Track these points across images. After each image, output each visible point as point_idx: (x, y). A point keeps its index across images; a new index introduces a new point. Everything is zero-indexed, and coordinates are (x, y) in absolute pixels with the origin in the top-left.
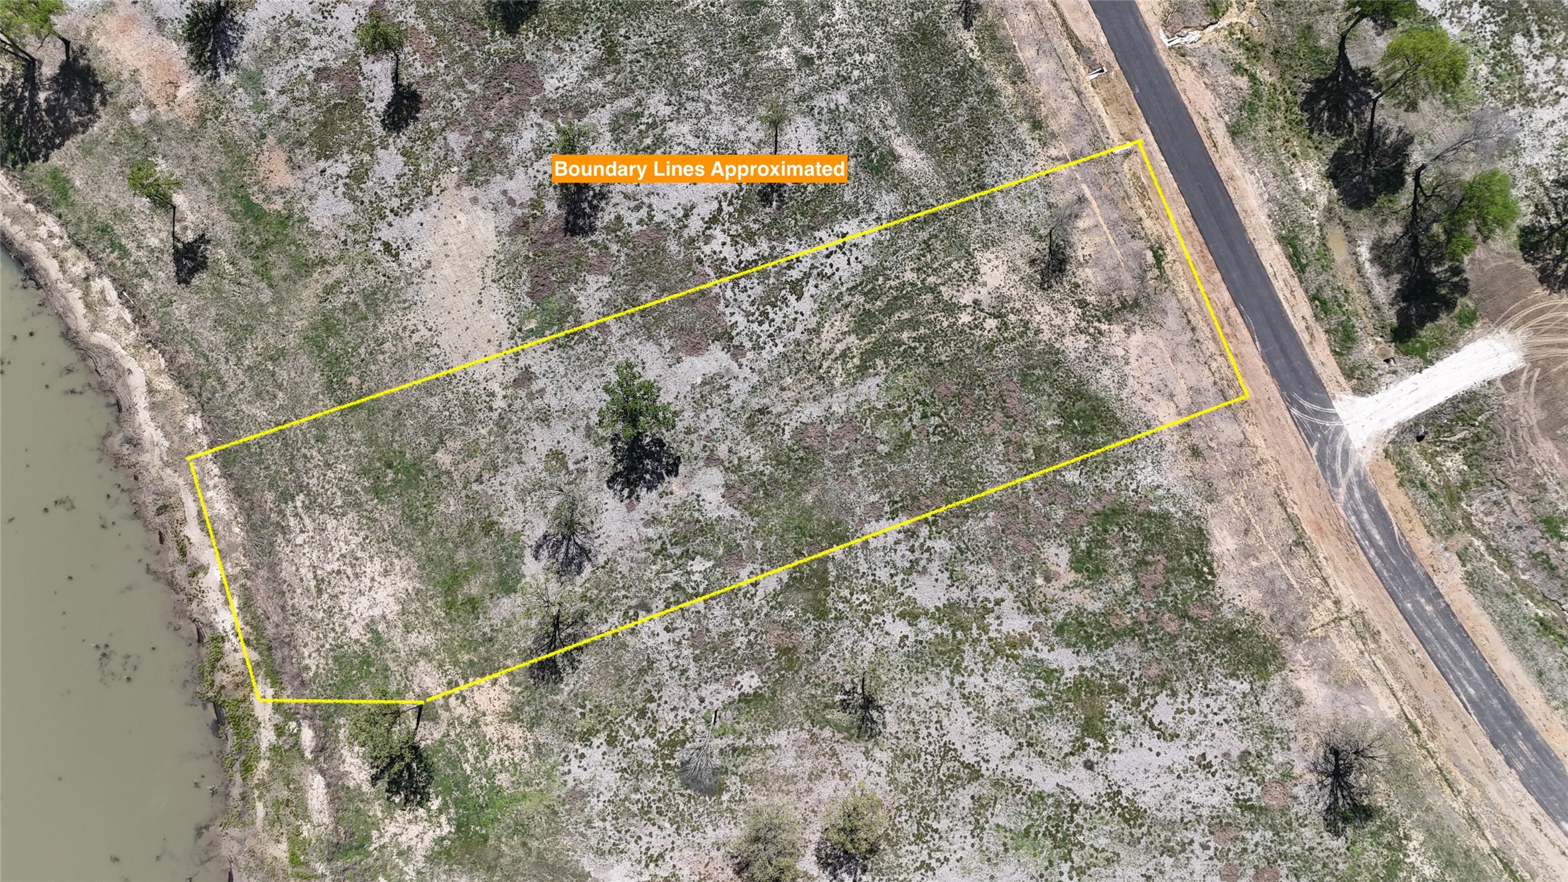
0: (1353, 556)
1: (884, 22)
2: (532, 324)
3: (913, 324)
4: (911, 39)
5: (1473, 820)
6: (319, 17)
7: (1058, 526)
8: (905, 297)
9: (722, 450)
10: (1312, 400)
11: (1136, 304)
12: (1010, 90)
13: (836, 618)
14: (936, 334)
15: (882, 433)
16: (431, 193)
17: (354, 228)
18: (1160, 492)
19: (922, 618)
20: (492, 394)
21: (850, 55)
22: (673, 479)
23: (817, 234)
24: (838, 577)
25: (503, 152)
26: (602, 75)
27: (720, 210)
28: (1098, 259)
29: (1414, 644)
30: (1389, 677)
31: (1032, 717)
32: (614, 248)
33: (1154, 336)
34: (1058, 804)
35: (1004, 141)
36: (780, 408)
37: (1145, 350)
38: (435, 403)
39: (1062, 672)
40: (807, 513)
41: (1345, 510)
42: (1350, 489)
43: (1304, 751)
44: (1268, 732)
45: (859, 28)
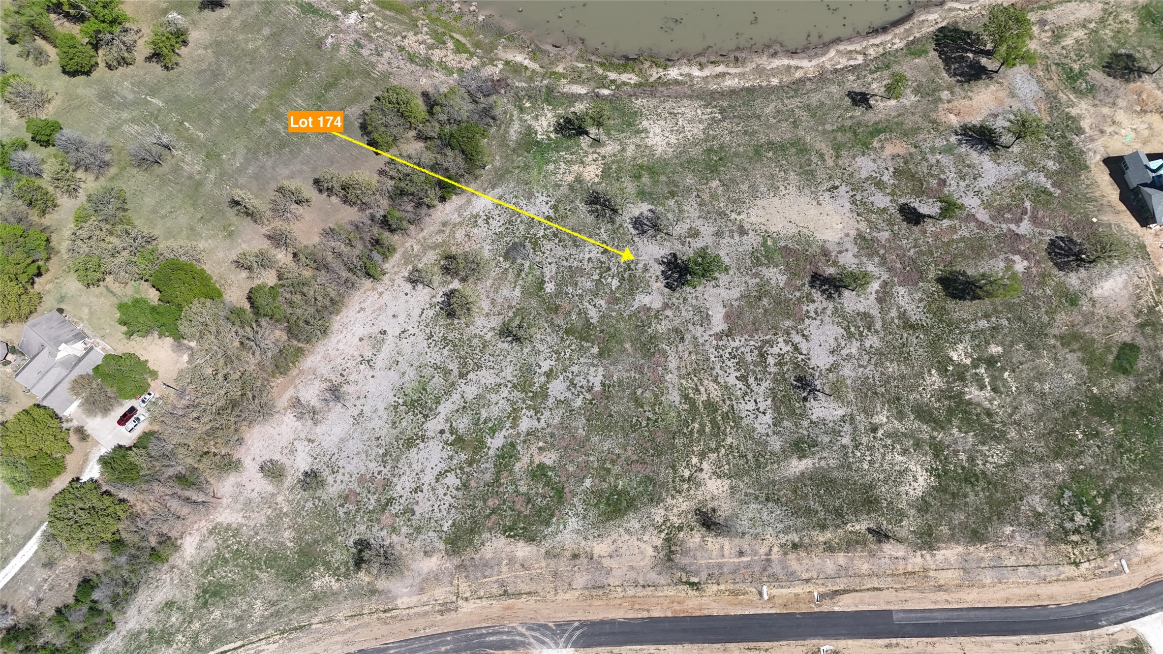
0: (487, 619)
1: (886, 482)
2: (769, 243)
3: (701, 432)
4: (871, 493)
5: (330, 620)
6: (976, 189)
7: (565, 465)
8: (718, 433)
9: (669, 312)
10: (579, 637)
11: (670, 560)
12: (821, 539)
13: (563, 338)
14: (691, 441)
15: (648, 394)
16: (858, 215)
17: (851, 175)
18: (562, 527)
19: (546, 379)
20: (739, 214)
21: (871, 455)
22: (663, 284)
23: (770, 399)
24: (583, 346)
25: (870, 256)
26: (899, 318)
27: (801, 354)
28: (703, 548)
29: (429, 632)
30: (416, 610)
31: (476, 414)
32: (798, 294)
33: (647, 562)
34: (431, 409)
35: (791, 524)
36: (680, 348)
37: (642, 553)
38: (745, 187)
39: (492, 438)
40: (621, 342)
41: (512, 627)
42: (523, 635)
43: (402, 545)
44: (418, 530)
45: (886, 466)
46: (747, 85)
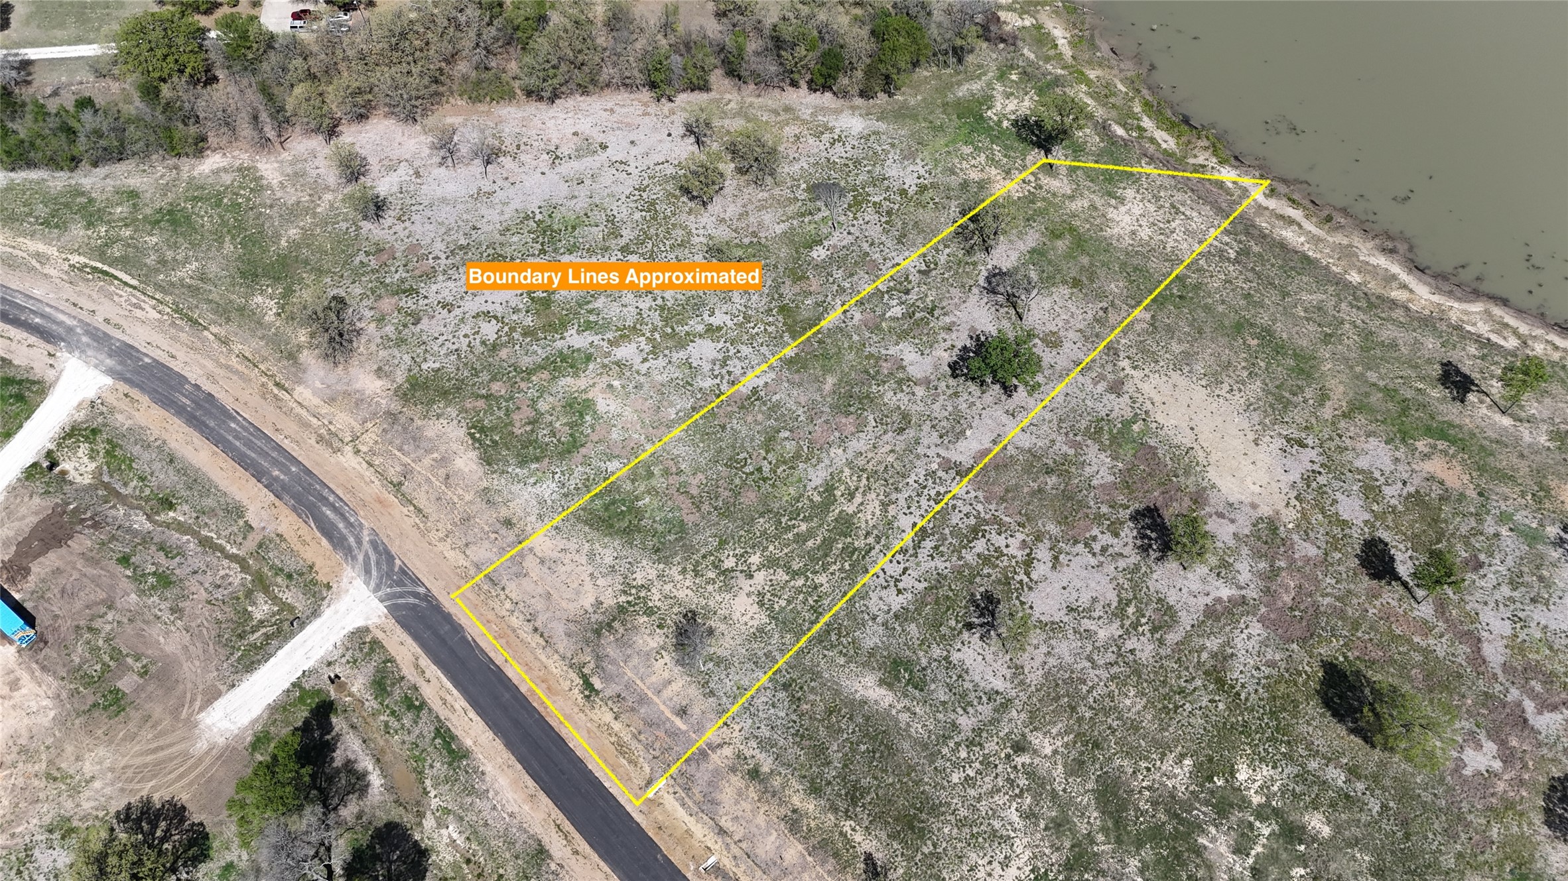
0: (351, 491)
1: (961, 823)
2: (1135, 427)
3: (801, 539)
4: (924, 816)
5: (225, 342)
7: (614, 426)
8: (820, 558)
9: (920, 391)
10: (406, 606)
11: (598, 633)
12: (796, 801)
13: (771, 310)
14: (777, 537)
15: (790, 446)
16: (1296, 498)
17: (1342, 450)
18: (532, 480)
19: (703, 332)
20: (1135, 368)
21: (979, 772)
22: (950, 360)
23: (926, 584)
24: (782, 337)
25: (1258, 555)
26: (1214, 656)
27: (1028, 574)
28: (648, 660)
29: (287, 444)
30: (304, 413)
31: (592, 296)
32: (1105, 509)
33: (572, 608)
34: (555, 250)
35: (782, 742)
36: (886, 438)
37: (578, 593)
38: (1176, 348)
39: (578, 332)
40: (827, 370)
41: (361, 525)
42: (359, 542)
43: (369, 340)
44: (401, 342)
45: (983, 806)
46: (1310, 253)
